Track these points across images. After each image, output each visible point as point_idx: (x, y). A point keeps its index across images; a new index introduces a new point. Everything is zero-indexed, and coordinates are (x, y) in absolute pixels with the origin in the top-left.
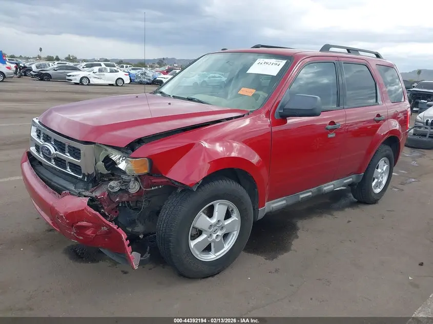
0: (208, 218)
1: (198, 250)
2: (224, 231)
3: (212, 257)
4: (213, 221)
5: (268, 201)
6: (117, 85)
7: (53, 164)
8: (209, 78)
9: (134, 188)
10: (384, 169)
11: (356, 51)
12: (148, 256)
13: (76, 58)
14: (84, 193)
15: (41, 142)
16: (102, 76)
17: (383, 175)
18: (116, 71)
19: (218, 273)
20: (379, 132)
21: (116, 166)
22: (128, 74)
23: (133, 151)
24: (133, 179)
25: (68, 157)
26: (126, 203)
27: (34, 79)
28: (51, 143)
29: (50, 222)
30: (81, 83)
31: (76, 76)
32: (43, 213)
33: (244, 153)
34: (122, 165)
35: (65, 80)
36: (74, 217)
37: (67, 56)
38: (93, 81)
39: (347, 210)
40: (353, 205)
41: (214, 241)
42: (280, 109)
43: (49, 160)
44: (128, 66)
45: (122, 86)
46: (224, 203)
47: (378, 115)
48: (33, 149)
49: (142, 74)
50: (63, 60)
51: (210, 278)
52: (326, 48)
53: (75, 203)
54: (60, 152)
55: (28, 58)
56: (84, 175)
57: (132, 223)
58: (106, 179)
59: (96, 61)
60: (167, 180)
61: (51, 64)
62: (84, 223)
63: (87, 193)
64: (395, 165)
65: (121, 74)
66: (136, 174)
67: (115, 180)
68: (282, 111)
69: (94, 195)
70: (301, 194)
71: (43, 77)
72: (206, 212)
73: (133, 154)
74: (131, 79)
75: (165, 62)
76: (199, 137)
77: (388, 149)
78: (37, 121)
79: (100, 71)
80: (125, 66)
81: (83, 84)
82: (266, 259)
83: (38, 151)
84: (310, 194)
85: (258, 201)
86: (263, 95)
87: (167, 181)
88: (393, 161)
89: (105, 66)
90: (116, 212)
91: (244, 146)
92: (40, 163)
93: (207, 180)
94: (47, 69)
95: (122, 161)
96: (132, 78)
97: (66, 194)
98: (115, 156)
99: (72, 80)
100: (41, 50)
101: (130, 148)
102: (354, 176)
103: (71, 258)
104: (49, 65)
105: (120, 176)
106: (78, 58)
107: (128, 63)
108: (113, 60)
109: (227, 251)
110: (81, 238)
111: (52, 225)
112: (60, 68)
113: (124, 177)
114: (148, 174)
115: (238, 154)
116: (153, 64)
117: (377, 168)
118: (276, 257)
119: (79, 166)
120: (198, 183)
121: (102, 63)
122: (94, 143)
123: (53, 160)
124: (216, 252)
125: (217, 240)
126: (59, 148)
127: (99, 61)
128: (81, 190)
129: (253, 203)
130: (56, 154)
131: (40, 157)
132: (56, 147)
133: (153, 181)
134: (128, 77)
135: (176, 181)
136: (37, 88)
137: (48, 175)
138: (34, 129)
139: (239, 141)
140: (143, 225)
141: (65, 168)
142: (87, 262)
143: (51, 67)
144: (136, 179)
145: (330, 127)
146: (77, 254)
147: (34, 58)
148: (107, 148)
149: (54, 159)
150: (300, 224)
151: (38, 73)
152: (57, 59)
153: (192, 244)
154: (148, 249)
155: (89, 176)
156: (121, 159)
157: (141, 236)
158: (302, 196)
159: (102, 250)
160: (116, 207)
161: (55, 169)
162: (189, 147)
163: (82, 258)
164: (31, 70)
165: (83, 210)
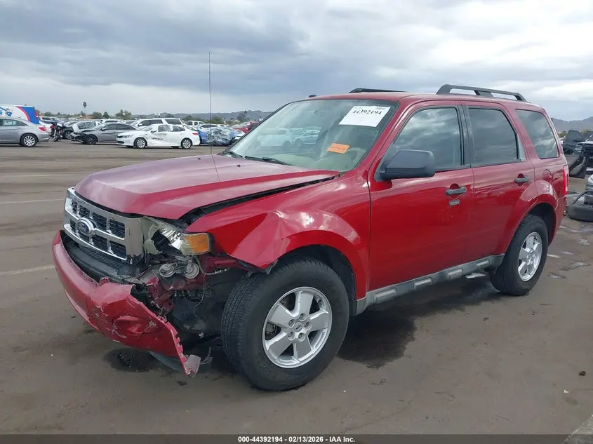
0: (287, 311)
1: (276, 353)
2: (310, 329)
3: (294, 362)
4: (295, 314)
5: (370, 290)
6: (183, 148)
7: (91, 244)
8: (305, 135)
9: (192, 272)
10: (535, 248)
11: (488, 92)
12: (211, 360)
13: (130, 114)
14: (129, 280)
15: (76, 217)
16: (162, 137)
17: (534, 256)
18: (182, 130)
19: (303, 385)
20: (522, 197)
21: (169, 245)
22: (197, 132)
23: (189, 223)
24: (190, 261)
25: (109, 234)
26: (183, 292)
27: (76, 142)
28: (89, 219)
29: (87, 318)
30: (135, 146)
31: (129, 137)
32: (78, 307)
33: (337, 226)
34: (177, 244)
35: (114, 142)
36: (114, 309)
37: (119, 112)
38: (151, 143)
39: (483, 303)
40: (492, 297)
41: (296, 341)
42: (381, 169)
43: (86, 239)
44: (198, 122)
45: (189, 149)
46: (309, 290)
47: (521, 176)
48: (67, 227)
49: (216, 133)
50: (114, 118)
51: (293, 391)
52: (445, 89)
53: (116, 291)
54: (99, 228)
55: (69, 116)
56: (129, 258)
57: (191, 319)
58: (156, 262)
59: (155, 117)
60: (234, 261)
61: (97, 123)
62: (127, 318)
63: (133, 280)
64: (550, 243)
65: (188, 133)
66: (193, 253)
67: (169, 262)
68: (384, 172)
69: (141, 282)
70: (418, 281)
71: (87, 139)
72: (285, 302)
73: (189, 229)
74: (201, 140)
75: (247, 116)
76: (274, 206)
77: (538, 222)
78: (72, 191)
79: (161, 129)
80: (194, 122)
81: (138, 148)
82: (368, 367)
83: (73, 229)
84: (429, 281)
85: (355, 290)
86: (361, 152)
87: (234, 263)
88: (547, 238)
89: (167, 124)
90: (170, 304)
91: (337, 218)
92: (77, 245)
93: (284, 260)
94: (93, 129)
95: (177, 238)
96: (203, 138)
97: (105, 281)
98: (168, 232)
99: (123, 143)
100: (85, 105)
101: (186, 220)
102: (491, 258)
103: (113, 366)
104: (95, 124)
105: (174, 258)
106: (133, 114)
107: (198, 118)
108: (178, 115)
109: (315, 355)
110: (124, 337)
111: (89, 321)
112: (109, 127)
113: (179, 258)
114: (209, 254)
115: (329, 228)
116: (232, 119)
117: (525, 247)
118: (383, 365)
119: (124, 246)
120: (272, 264)
121: (163, 120)
122: (142, 216)
123: (92, 240)
124: (300, 356)
125: (301, 340)
126: (98, 223)
127: (160, 117)
128: (125, 276)
129: (348, 291)
130: (95, 231)
131: (76, 236)
132: (95, 223)
133: (216, 262)
134: (198, 136)
135: (244, 262)
136: (79, 153)
137: (86, 259)
138: (69, 202)
139: (330, 212)
140: (205, 321)
141: (106, 249)
142: (133, 370)
143: (98, 126)
144: (195, 261)
145: (451, 191)
146: (121, 361)
147: (75, 116)
148: (157, 221)
149: (93, 238)
150: (418, 322)
151: (81, 134)
152: (106, 116)
153: (268, 345)
154: (210, 351)
155: (135, 258)
156: (176, 236)
157: (201, 335)
158: (417, 284)
159: (152, 353)
160: (171, 298)
161: (95, 251)
162: (261, 218)
163: (128, 365)
164: (72, 131)
165: (125, 300)
